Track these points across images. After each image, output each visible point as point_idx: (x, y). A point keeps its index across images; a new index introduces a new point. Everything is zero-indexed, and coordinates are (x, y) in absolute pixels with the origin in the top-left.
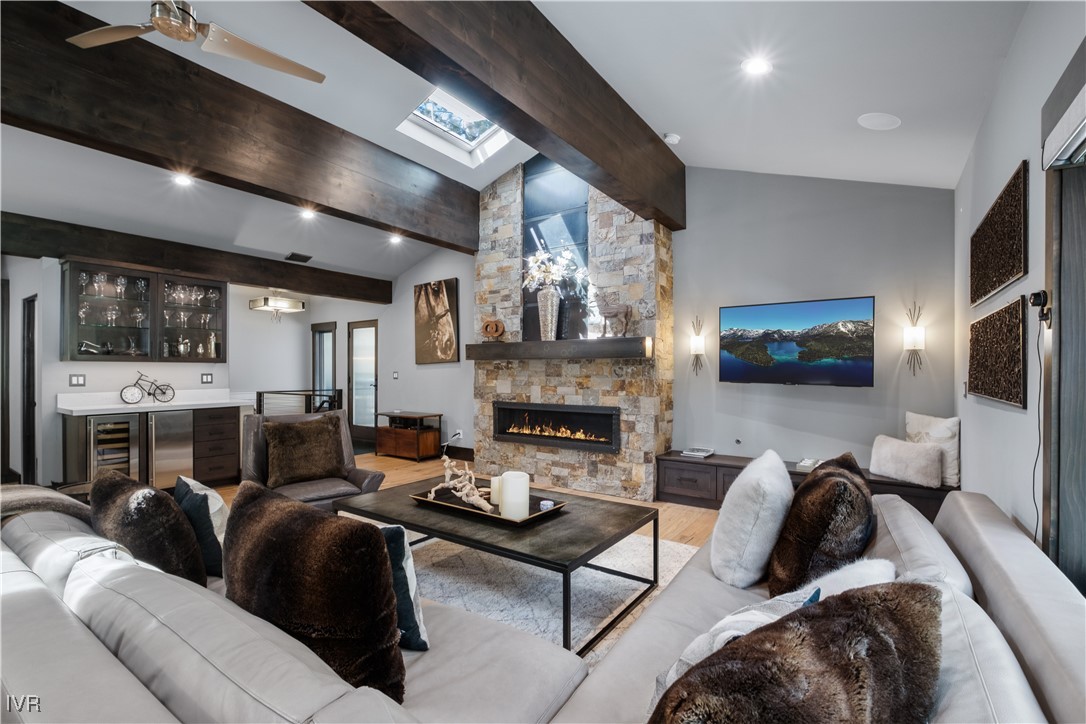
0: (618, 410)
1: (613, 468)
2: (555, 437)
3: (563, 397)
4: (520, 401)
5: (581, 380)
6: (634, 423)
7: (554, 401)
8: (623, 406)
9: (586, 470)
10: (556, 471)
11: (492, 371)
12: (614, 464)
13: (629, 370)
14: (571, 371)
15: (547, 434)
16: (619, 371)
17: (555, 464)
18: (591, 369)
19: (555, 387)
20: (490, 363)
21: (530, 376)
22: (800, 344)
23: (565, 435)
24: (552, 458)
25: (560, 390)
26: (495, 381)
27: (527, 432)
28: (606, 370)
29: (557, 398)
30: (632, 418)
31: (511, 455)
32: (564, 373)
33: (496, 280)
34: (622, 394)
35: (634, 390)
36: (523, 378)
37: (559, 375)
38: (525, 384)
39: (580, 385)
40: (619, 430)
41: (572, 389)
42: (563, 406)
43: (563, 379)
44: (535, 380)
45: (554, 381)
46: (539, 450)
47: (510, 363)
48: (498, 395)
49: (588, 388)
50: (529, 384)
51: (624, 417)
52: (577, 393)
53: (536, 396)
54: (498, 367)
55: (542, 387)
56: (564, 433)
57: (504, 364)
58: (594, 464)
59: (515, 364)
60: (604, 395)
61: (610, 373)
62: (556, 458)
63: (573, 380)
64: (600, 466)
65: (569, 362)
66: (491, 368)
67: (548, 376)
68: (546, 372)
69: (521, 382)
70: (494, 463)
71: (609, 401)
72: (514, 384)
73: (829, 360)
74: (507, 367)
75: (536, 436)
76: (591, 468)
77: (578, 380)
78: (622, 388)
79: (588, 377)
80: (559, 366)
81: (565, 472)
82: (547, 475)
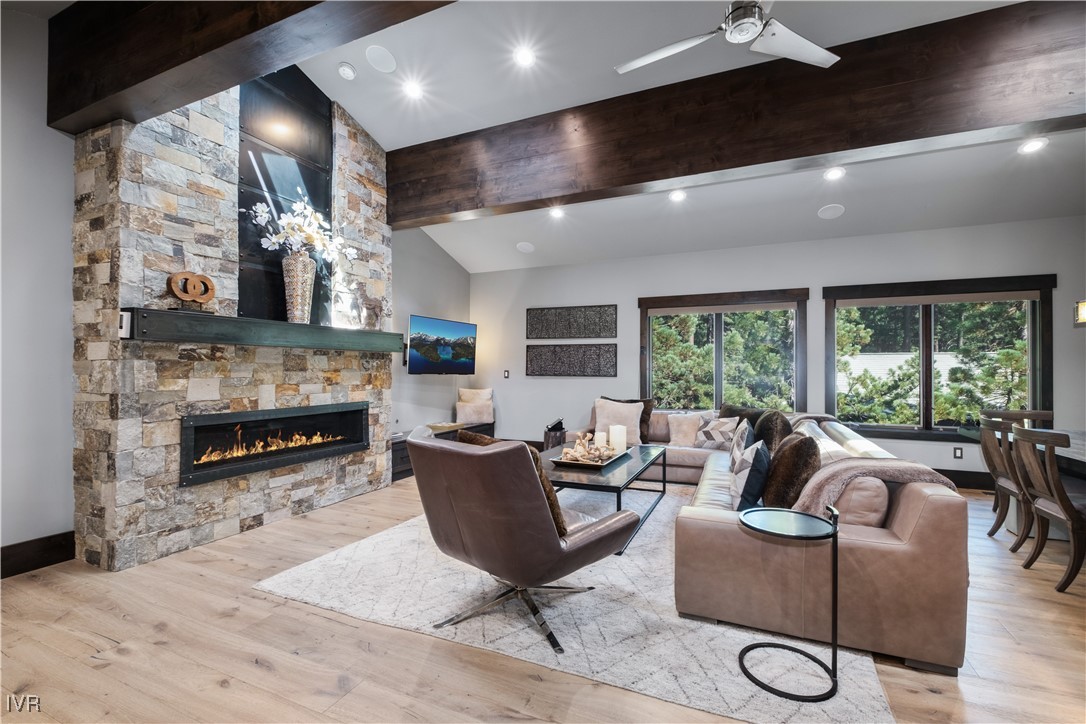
0: (367, 404)
1: (361, 466)
2: (288, 450)
3: (308, 397)
4: (240, 409)
5: (328, 375)
6: (378, 415)
7: (294, 403)
8: (370, 399)
9: (334, 479)
10: (298, 494)
11: (173, 363)
12: (362, 462)
13: (375, 364)
14: (318, 364)
15: (274, 448)
16: (366, 365)
17: (296, 486)
18: (339, 363)
19: (297, 385)
20: (169, 349)
21: (255, 371)
22: (453, 349)
23: (299, 444)
24: (293, 481)
25: (303, 388)
26: (182, 382)
27: (239, 453)
28: (355, 363)
29: (299, 398)
30: (376, 411)
31: (218, 500)
32: (310, 367)
33: (184, 201)
34: (369, 387)
35: (378, 383)
36: (244, 373)
37: (304, 369)
38: (249, 383)
39: (329, 381)
40: (368, 425)
41: (319, 386)
42: (308, 408)
43: (308, 374)
44: (266, 376)
45: (296, 377)
46: (273, 475)
47: (219, 350)
48: (191, 406)
49: (337, 384)
50: (256, 383)
51: (371, 411)
52: (324, 390)
53: (269, 399)
54: (190, 356)
55: (277, 386)
56: (299, 440)
57: (204, 351)
58: (343, 468)
59: (230, 351)
60: (353, 390)
61: (359, 367)
62: (299, 477)
63: (321, 375)
64: (348, 468)
65: (315, 353)
66: (173, 357)
67: (287, 370)
68: (284, 364)
69: (240, 379)
70: (178, 528)
71: (358, 397)
72: (225, 384)
73: (463, 359)
74: (212, 358)
75: (257, 456)
76: (340, 473)
77: (326, 375)
78: (369, 382)
79: (337, 371)
80: (303, 358)
81: (310, 491)
82: (284, 506)
